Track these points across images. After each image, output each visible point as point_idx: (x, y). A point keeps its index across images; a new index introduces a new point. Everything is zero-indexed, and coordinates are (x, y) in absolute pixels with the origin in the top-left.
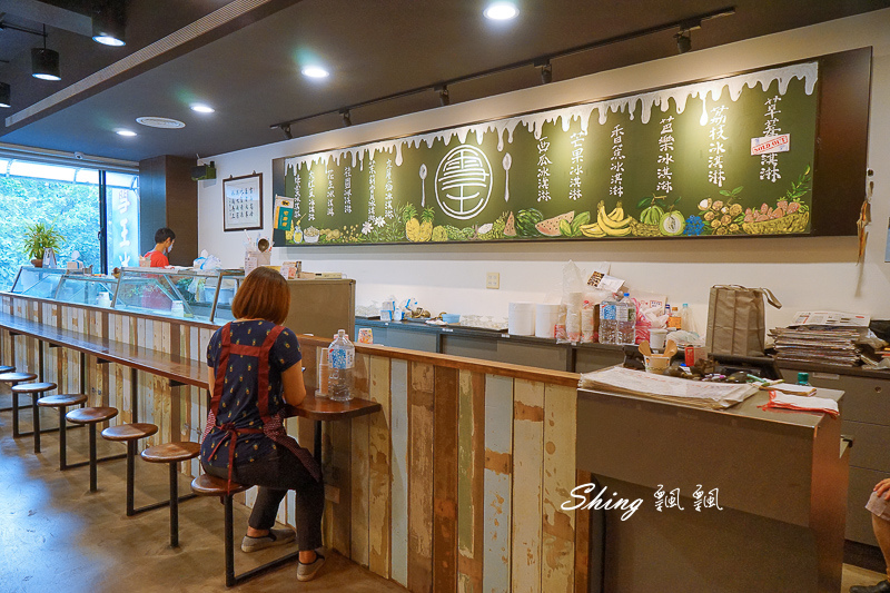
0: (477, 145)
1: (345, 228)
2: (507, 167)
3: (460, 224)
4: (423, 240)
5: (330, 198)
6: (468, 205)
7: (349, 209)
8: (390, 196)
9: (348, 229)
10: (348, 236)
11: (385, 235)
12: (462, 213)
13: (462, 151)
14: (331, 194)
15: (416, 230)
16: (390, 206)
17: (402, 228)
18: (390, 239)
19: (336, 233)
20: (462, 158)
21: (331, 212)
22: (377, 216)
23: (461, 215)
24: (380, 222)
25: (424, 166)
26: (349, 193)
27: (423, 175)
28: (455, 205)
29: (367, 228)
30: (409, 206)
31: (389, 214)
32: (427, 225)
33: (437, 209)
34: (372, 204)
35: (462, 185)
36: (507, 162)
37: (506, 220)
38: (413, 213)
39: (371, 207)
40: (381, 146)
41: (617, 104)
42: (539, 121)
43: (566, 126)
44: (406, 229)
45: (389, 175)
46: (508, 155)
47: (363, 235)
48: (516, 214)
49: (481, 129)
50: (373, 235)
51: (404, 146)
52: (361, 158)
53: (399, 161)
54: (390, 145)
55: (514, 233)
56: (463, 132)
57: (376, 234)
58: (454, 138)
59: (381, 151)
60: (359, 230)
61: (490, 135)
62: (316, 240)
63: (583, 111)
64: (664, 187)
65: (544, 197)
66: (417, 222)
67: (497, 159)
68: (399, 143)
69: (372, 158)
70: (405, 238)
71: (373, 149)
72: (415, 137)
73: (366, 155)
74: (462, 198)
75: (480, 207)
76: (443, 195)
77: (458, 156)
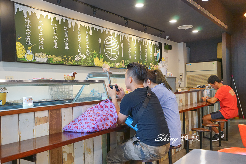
0: (115, 37)
1: (65, 56)
2: (122, 47)
3: (112, 62)
4: (100, 66)
5: (55, 39)
7: (67, 48)
8: (87, 46)
9: (67, 57)
10: (67, 60)
11: (86, 62)
12: (112, 58)
13: (111, 38)
14: (56, 37)
15: (98, 62)
16: (88, 51)
17: (93, 60)
18: (88, 64)
19: (60, 59)
20: (111, 40)
21: (56, 47)
22: (82, 53)
23: (112, 59)
24: (84, 57)
25: (100, 39)
26: (67, 40)
27: (100, 42)
28: (110, 55)
29: (77, 59)
30: (95, 52)
31: (87, 54)
32: (102, 60)
33: (105, 55)
34: (80, 48)
35: (112, 49)
36: (122, 45)
37: (122, 62)
38: (96, 55)
39: (79, 49)
40: (83, 24)
41: (140, 39)
42: (128, 37)
43: (133, 40)
44: (95, 61)
45: (87, 37)
46: (122, 43)
47: (76, 61)
48: (125, 61)
49: (116, 33)
50: (80, 62)
51: (93, 28)
52: (73, 25)
53: (91, 33)
54: (87, 25)
55: (124, 66)
56: (111, 32)
57: (82, 61)
58: (109, 32)
59: (83, 26)
60: (73, 59)
61: (118, 36)
62: (45, 60)
63: (135, 38)
64: (146, 59)
65: (130, 57)
66: (98, 59)
67: (120, 43)
68: (91, 26)
69: (79, 28)
70: (94, 65)
71: (79, 23)
72: (97, 27)
73: (76, 25)
74: (112, 53)
75: (116, 57)
76: (106, 50)
77: (110, 39)
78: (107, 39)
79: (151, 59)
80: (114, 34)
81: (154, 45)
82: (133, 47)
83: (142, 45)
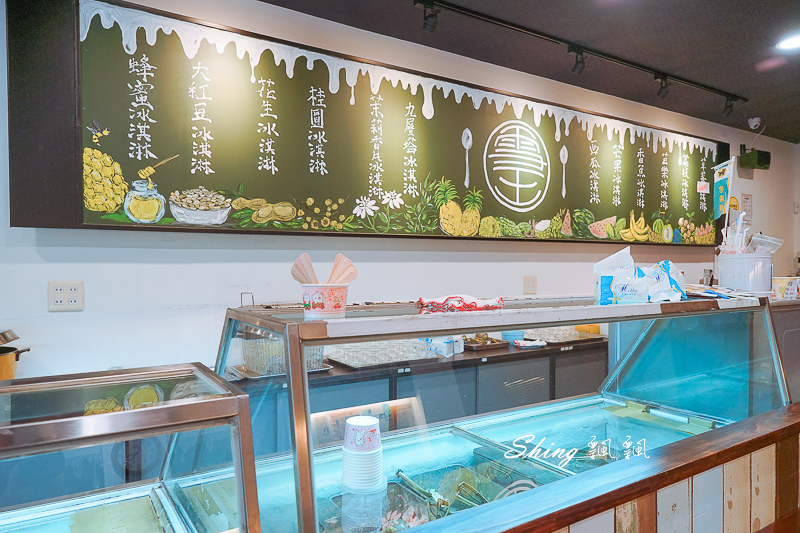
0: (534, 125)
1: (310, 201)
2: (564, 161)
3: (517, 218)
4: (466, 234)
5: (266, 136)
6: (526, 195)
7: (320, 167)
8: (412, 162)
9: (319, 203)
10: (319, 217)
11: (403, 222)
12: (517, 203)
13: (518, 128)
14: (271, 128)
15: (454, 218)
16: (412, 177)
17: (433, 214)
18: (413, 229)
19: (285, 210)
20: (518, 136)
21: (270, 166)
22: (386, 188)
23: (518, 206)
24: (394, 200)
25: (467, 132)
26: (321, 137)
27: (467, 144)
28: (509, 192)
29: (365, 208)
30: (444, 184)
31: (412, 190)
32: (473, 213)
33: (487, 194)
34: (378, 167)
35: (518, 169)
36: (564, 154)
37: (563, 218)
38: (450, 195)
39: (375, 173)
40: (394, 77)
41: (640, 130)
42: (590, 123)
43: (610, 136)
44: (441, 216)
45: (410, 128)
46: (564, 147)
47: (357, 218)
48: (572, 213)
49: (539, 110)
50: (378, 221)
51: (437, 93)
52: (351, 81)
53: (428, 111)
54: (413, 81)
55: (570, 233)
56: (519, 106)
57: (385, 219)
58: (508, 108)
59: (395, 85)
60: (347, 209)
61: (548, 121)
62: (219, 218)
63: (621, 127)
64: (664, 205)
65: (595, 199)
66: (458, 208)
67: (555, 149)
68: (428, 85)
69: (375, 90)
70: (439, 230)
71: (377, 76)
72: (455, 87)
73: (363, 80)
74: (518, 186)
75: (538, 200)
76: (495, 177)
77: (513, 131)
78: (498, 133)
79: (685, 205)
80: (528, 114)
81: (698, 154)
82: (610, 162)
83: (648, 152)
